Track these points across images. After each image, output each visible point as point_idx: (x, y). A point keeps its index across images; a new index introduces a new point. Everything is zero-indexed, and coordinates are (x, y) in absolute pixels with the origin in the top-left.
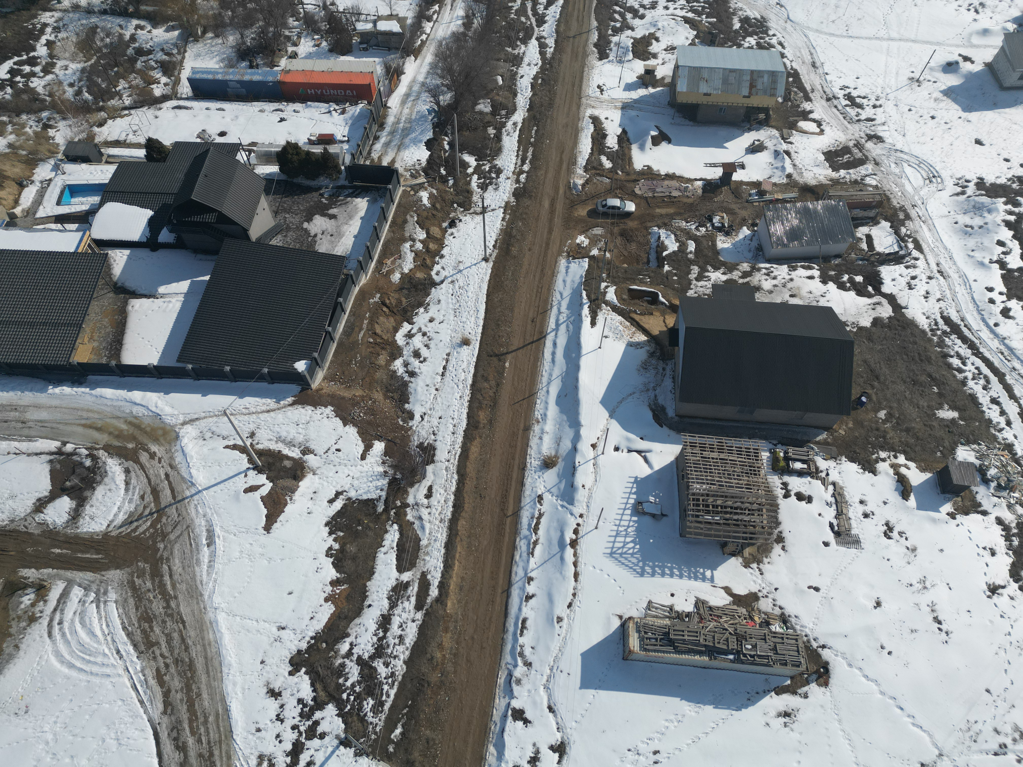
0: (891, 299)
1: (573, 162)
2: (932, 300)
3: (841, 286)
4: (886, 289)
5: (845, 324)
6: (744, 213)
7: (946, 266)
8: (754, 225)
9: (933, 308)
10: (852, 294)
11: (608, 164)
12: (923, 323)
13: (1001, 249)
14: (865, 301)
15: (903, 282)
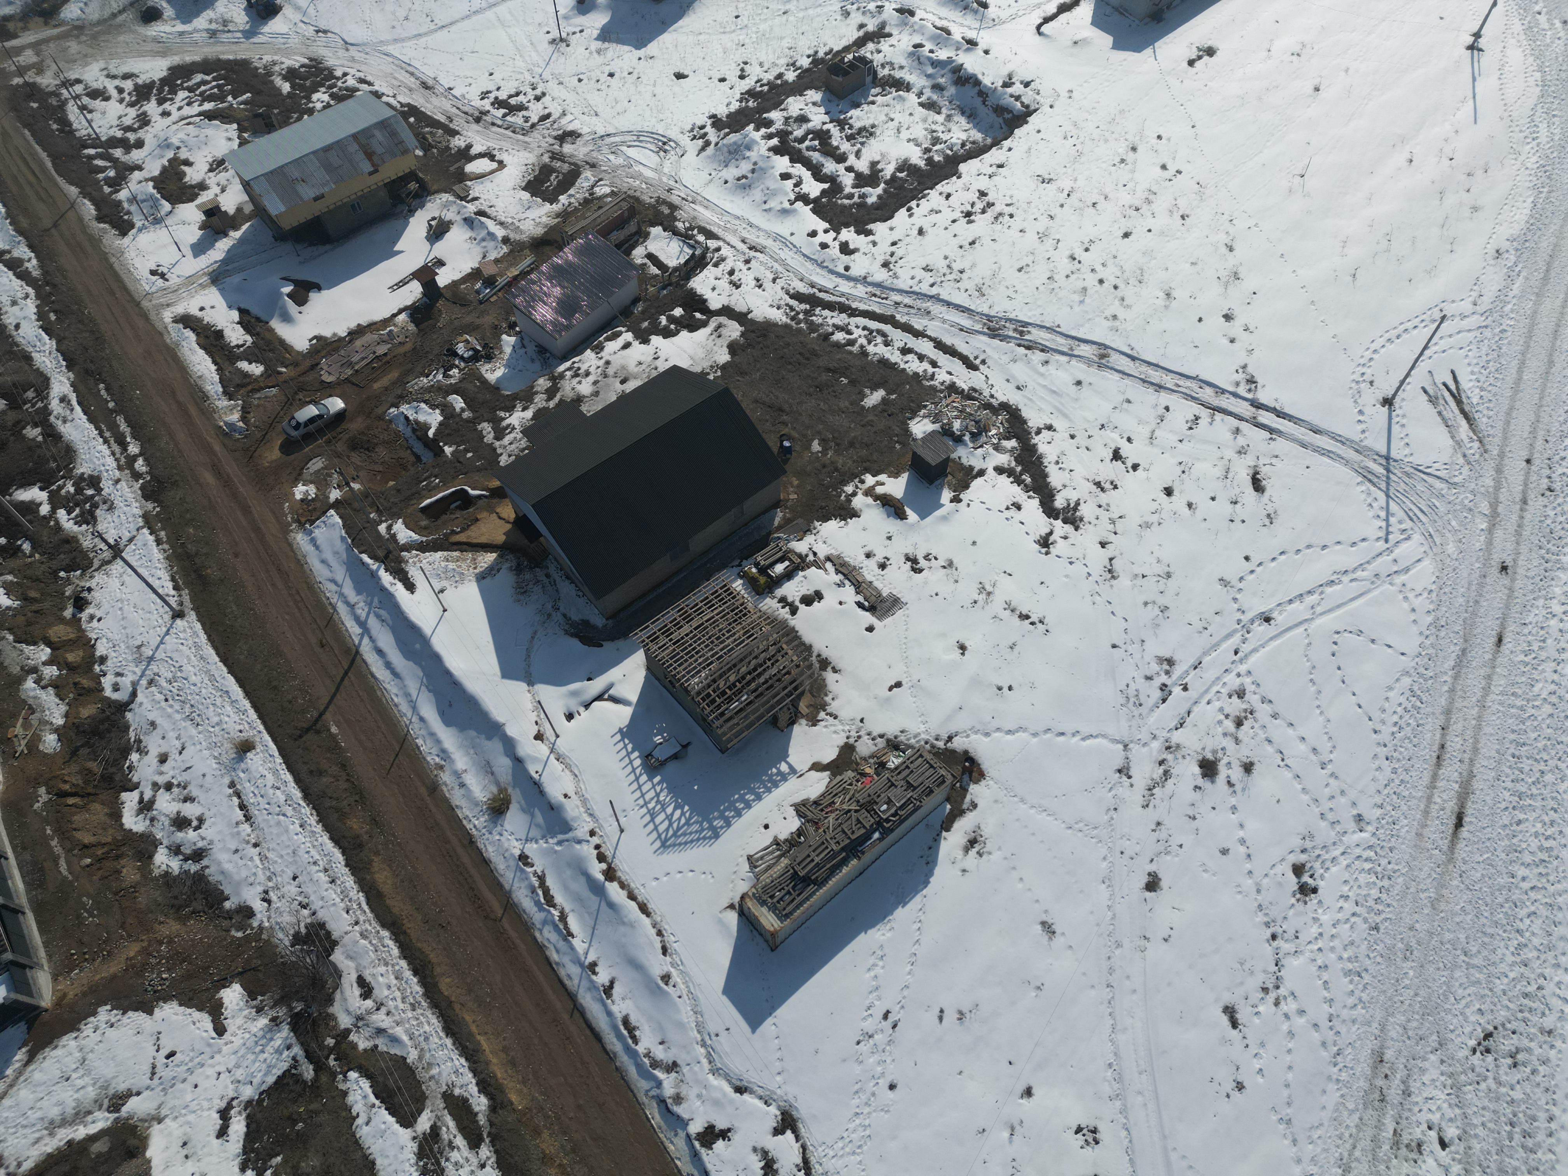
0: (727, 311)
1: (200, 396)
2: (767, 284)
3: (667, 334)
4: (715, 303)
5: (703, 374)
6: (489, 320)
7: (753, 237)
8: (512, 326)
9: (775, 292)
10: (684, 334)
11: (256, 369)
12: (778, 316)
13: (789, 183)
14: (703, 334)
15: (724, 284)
